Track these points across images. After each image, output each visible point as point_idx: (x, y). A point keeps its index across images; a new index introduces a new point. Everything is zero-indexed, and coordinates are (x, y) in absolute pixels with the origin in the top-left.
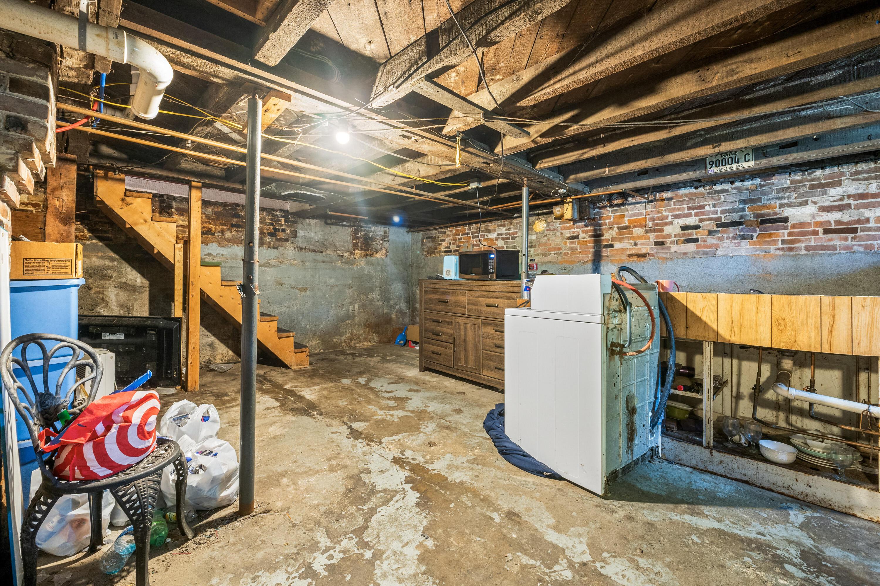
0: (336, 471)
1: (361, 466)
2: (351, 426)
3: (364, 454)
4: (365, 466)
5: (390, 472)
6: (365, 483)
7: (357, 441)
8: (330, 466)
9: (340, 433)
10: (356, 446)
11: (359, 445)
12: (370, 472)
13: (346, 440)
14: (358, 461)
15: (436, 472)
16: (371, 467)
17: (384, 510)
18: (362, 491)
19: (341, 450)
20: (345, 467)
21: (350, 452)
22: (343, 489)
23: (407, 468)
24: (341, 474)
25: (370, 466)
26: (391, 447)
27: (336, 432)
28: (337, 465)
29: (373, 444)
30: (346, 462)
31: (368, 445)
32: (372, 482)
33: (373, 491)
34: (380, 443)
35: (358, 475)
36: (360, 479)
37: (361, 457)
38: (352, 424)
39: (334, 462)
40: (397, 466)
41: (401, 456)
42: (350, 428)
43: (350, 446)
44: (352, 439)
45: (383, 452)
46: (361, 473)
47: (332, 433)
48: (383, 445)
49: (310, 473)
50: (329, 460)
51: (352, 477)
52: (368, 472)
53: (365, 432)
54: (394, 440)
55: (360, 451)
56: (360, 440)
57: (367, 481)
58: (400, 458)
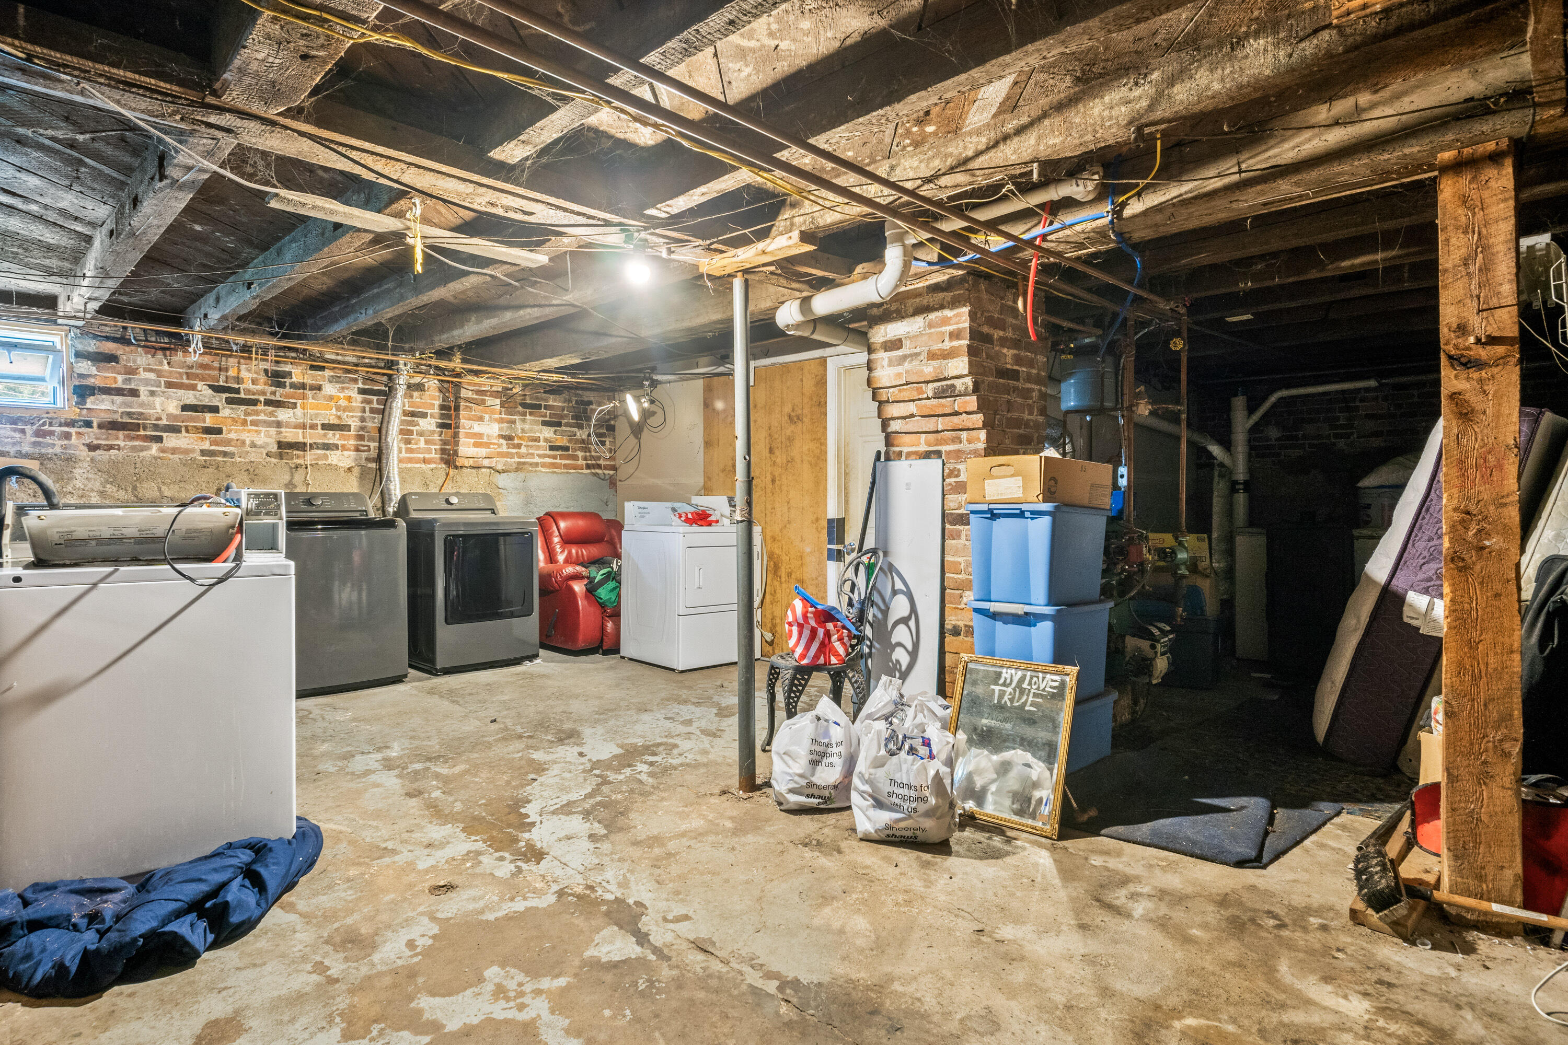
0: (649, 838)
1: (606, 846)
2: (640, 943)
3: (600, 867)
4: (598, 845)
5: (555, 837)
6: (599, 822)
7: (619, 895)
8: (663, 845)
9: (665, 920)
10: (620, 885)
11: (613, 887)
12: (590, 836)
13: (646, 898)
14: (612, 853)
15: (473, 838)
16: (587, 845)
17: (574, 797)
18: (603, 813)
19: (651, 874)
20: (636, 843)
21: (632, 872)
22: (632, 815)
23: (522, 844)
24: (641, 833)
25: (591, 846)
26: (539, 885)
27: (677, 920)
28: (650, 847)
29: (579, 890)
30: (636, 852)
31: (591, 888)
32: (588, 824)
33: (587, 814)
34: (561, 894)
35: (610, 832)
36: (606, 827)
37: (606, 860)
38: (638, 949)
39: (657, 851)
40: (539, 845)
41: (524, 866)
42: (642, 938)
43: (632, 885)
44: (631, 901)
45: (559, 872)
46: (605, 836)
47: (686, 918)
48: (555, 887)
49: (693, 834)
50: (670, 855)
51: (621, 829)
52: (592, 837)
53: (598, 921)
54: (525, 899)
55: (609, 874)
56: (612, 897)
57: (596, 825)
58: (527, 861)
